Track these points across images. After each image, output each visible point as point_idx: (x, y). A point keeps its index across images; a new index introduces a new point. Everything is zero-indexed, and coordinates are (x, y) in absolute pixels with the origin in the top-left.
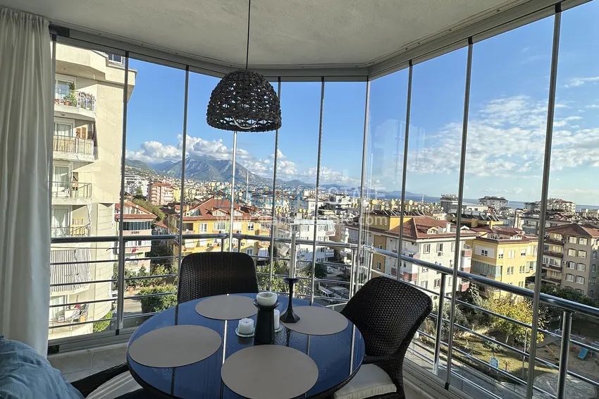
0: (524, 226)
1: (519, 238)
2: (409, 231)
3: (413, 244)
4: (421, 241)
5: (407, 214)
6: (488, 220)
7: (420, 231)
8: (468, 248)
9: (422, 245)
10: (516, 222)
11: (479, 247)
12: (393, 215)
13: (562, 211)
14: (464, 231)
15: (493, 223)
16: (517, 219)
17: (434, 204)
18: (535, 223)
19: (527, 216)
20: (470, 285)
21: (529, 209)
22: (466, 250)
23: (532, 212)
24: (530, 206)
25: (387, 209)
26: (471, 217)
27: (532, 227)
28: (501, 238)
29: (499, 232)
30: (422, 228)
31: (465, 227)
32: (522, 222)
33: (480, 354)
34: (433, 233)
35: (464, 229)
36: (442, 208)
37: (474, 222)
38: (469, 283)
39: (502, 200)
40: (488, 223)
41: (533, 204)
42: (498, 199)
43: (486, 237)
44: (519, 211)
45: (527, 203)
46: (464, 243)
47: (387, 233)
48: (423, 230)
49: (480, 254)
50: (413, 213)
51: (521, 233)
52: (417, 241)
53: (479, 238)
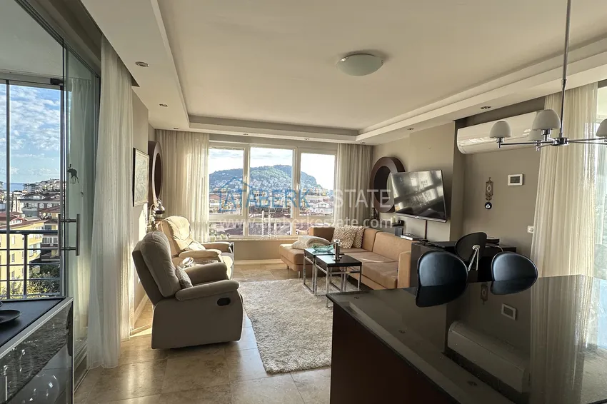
0: (24, 210)
1: (19, 222)
10: (14, 206)
16: (15, 202)
18: (36, 205)
19: (27, 198)
21: (29, 190)
23: (34, 194)
24: (30, 187)
27: (33, 210)
32: (22, 205)
41: (33, 185)
44: (18, 193)
45: (26, 185)
51: (20, 216)
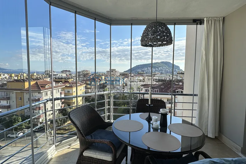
2: (36, 88)
3: (39, 93)
4: (43, 91)
5: (34, 80)
6: (68, 79)
7: (42, 87)
8: (62, 91)
9: (44, 93)
11: (66, 90)
12: (26, 81)
13: (88, 74)
14: (61, 85)
15: (70, 80)
17: (43, 74)
20: (65, 105)
22: (62, 92)
25: (22, 78)
26: (62, 78)
28: (73, 85)
29: (73, 83)
30: (43, 85)
31: (61, 83)
33: (72, 129)
34: (48, 87)
35: (61, 84)
36: (48, 76)
37: (63, 80)
38: (64, 104)
39: (69, 71)
40: (68, 80)
42: (68, 71)
43: (68, 85)
46: (61, 89)
47: (24, 90)
48: (43, 86)
49: (67, 92)
50: (37, 79)
52: (41, 91)
53: (66, 86)
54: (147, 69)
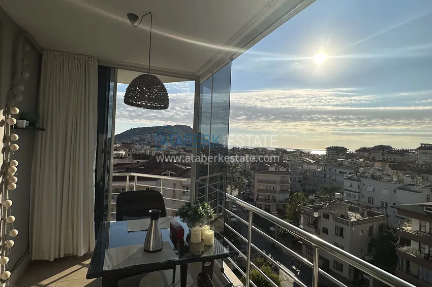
54: (151, 136)
